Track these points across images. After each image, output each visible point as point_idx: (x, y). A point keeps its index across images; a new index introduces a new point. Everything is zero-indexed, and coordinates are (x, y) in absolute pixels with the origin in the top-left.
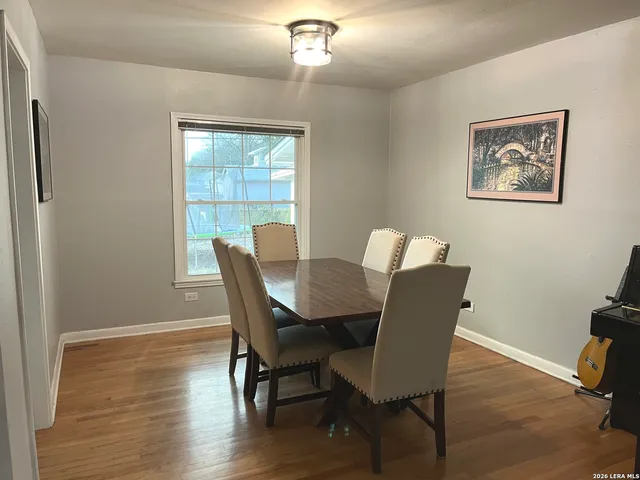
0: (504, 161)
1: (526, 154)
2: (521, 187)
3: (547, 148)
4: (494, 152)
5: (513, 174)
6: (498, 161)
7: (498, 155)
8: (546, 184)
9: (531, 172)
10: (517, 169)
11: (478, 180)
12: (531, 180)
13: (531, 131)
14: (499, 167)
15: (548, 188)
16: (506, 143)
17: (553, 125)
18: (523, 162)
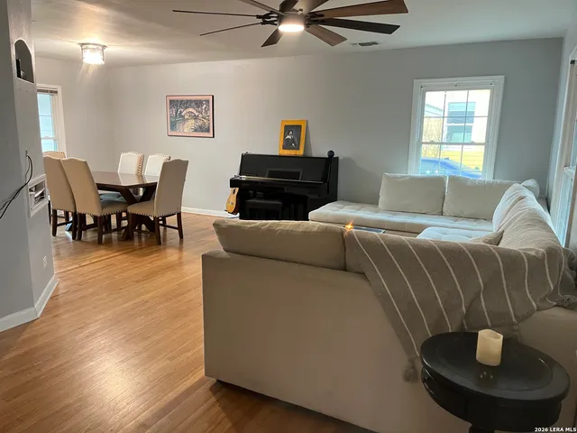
0: (186, 117)
1: (197, 114)
2: (196, 130)
3: (206, 112)
4: (181, 112)
5: (191, 123)
6: (183, 117)
7: (183, 114)
8: (206, 129)
9: (200, 123)
10: (193, 121)
11: (173, 126)
12: (200, 127)
13: (198, 103)
14: (185, 120)
15: (208, 131)
16: (187, 108)
17: (208, 101)
18: (196, 118)
